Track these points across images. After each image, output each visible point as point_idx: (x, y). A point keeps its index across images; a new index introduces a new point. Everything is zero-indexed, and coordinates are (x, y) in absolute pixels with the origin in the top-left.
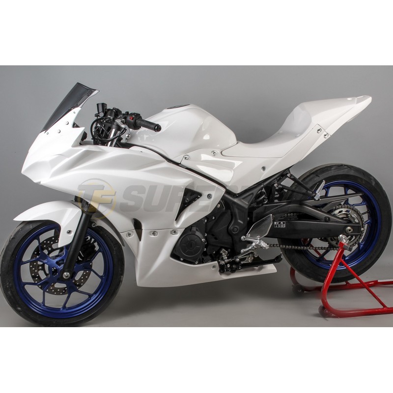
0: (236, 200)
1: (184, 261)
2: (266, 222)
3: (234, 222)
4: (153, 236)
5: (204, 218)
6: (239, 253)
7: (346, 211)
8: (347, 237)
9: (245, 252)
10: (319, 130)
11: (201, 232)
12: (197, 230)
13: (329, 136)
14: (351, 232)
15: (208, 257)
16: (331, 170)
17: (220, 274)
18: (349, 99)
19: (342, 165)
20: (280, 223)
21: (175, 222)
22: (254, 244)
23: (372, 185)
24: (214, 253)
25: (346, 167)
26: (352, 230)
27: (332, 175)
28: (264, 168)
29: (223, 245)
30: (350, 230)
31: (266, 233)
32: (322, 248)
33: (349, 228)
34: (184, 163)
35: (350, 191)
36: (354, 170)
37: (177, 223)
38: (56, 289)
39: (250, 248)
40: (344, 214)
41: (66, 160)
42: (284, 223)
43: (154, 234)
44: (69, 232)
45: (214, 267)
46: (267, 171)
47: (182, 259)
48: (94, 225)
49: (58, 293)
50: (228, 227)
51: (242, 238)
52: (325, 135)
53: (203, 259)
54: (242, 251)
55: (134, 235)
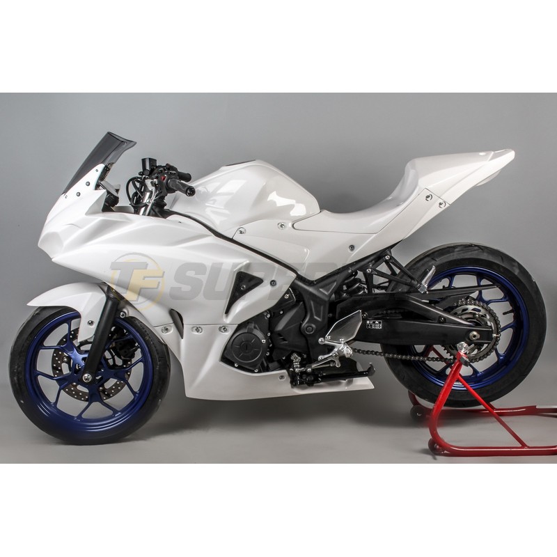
0: (311, 289)
1: (240, 368)
2: (353, 321)
3: (309, 319)
4: (196, 333)
5: (266, 311)
6: (316, 360)
7: (474, 310)
8: (469, 345)
9: (322, 360)
10: (428, 197)
11: (261, 330)
12: (255, 328)
13: (447, 205)
14: (477, 339)
15: (276, 364)
16: (453, 252)
17: (292, 387)
18: (482, 154)
19: (471, 246)
20: (374, 322)
21: (224, 315)
22: (336, 350)
23: (514, 274)
24: (284, 358)
25: (477, 248)
26: (478, 336)
27: (455, 258)
28: (352, 247)
29: (295, 349)
30: (475, 336)
31: (353, 335)
32: (433, 359)
33: (475, 333)
34: (238, 238)
35: (484, 282)
36: (488, 252)
37: (227, 316)
38: (78, 392)
39: (331, 354)
40: (471, 313)
41: (80, 232)
42: (380, 323)
43: (197, 330)
44: (91, 323)
45: (282, 377)
46: (356, 251)
47: (236, 365)
48: (123, 315)
49: (79, 398)
50: (301, 324)
51: (320, 340)
52: (440, 204)
53: (268, 366)
54: (320, 358)
55: (173, 330)
